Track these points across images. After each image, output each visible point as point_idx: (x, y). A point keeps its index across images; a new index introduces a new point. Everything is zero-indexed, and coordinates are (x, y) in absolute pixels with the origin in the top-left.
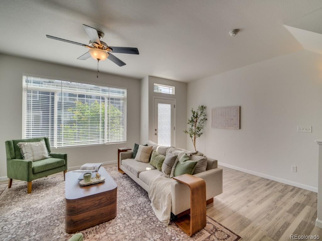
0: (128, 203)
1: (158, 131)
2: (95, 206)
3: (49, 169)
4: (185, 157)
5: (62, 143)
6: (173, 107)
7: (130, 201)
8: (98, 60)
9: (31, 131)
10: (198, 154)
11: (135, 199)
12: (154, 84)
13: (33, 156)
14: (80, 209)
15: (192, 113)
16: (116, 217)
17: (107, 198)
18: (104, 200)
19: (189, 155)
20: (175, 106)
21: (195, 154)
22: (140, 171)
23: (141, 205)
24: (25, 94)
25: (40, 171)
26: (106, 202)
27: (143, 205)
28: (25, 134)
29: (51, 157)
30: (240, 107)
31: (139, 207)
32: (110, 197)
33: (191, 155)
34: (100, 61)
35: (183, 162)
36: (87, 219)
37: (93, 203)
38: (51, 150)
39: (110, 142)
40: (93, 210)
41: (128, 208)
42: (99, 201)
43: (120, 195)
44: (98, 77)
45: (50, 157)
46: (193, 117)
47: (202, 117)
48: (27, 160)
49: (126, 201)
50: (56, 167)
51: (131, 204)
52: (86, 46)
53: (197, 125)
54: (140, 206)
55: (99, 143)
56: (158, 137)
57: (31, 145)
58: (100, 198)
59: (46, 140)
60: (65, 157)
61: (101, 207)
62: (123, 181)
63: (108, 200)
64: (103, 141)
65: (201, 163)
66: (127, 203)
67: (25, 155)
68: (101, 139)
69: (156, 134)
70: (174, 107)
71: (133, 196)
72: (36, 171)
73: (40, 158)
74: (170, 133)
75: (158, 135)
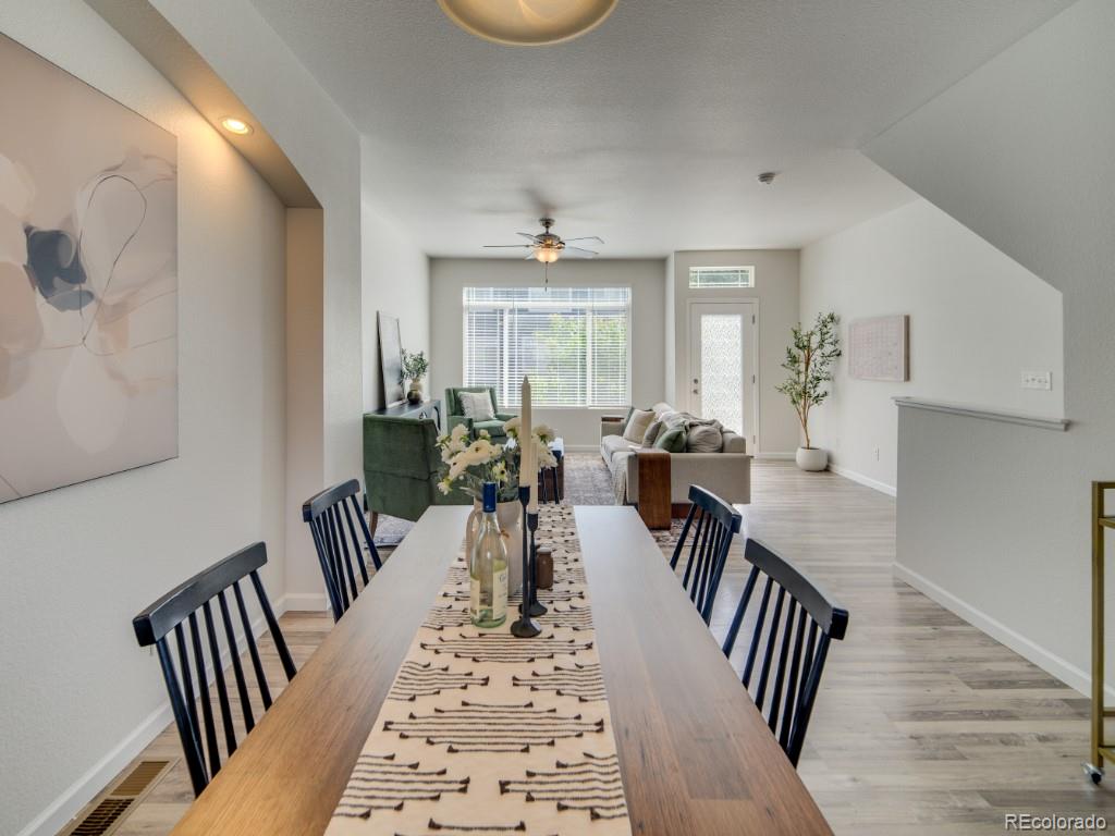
1: (701, 384)
5: (514, 400)
6: (751, 321)
9: (474, 375)
12: (691, 267)
13: (475, 412)
20: (756, 319)
22: (616, 450)
24: (466, 317)
28: (466, 380)
30: (907, 319)
38: (498, 409)
39: (596, 403)
45: (496, 418)
47: (828, 349)
48: (467, 417)
55: (576, 405)
56: (703, 399)
59: (492, 392)
64: (584, 400)
67: (466, 411)
69: (695, 391)
70: (754, 321)
73: (483, 418)
74: (739, 391)
75: (703, 394)
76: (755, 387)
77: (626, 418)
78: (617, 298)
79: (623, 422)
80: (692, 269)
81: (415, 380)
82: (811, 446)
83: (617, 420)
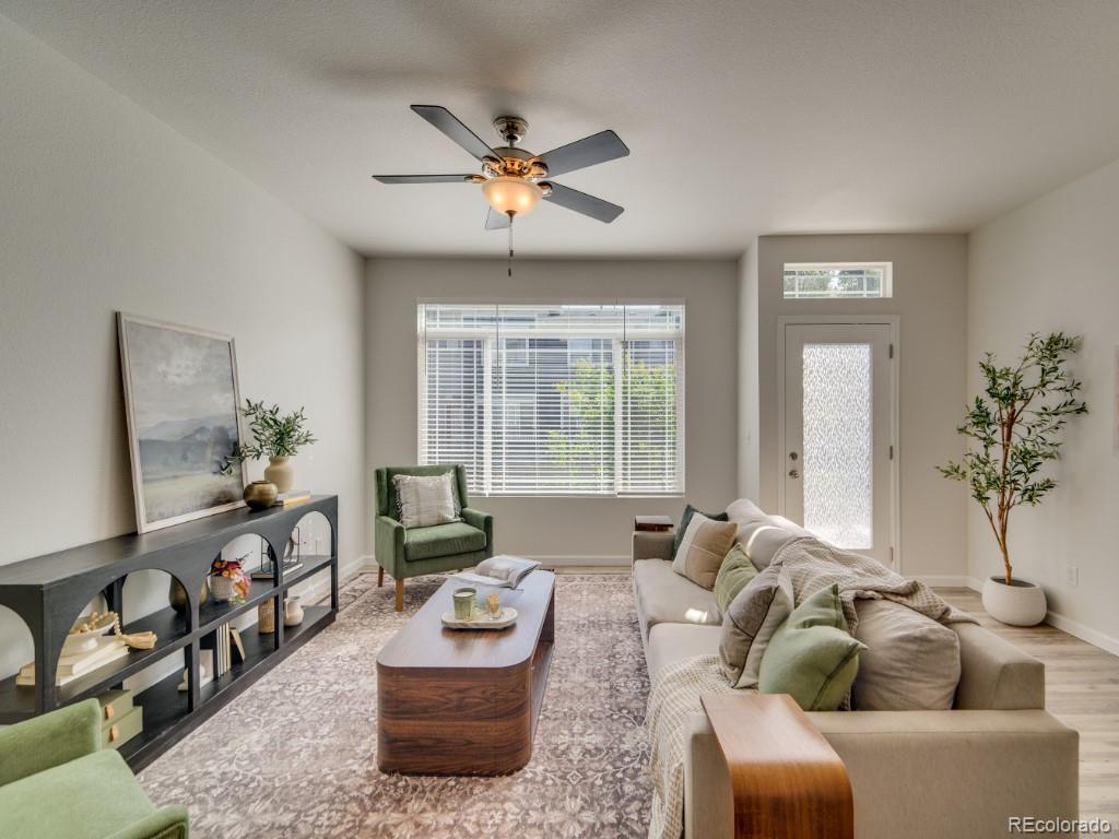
0: (589, 732)
1: (802, 461)
2: (447, 706)
3: (443, 553)
4: (822, 603)
5: (501, 484)
6: (886, 355)
7: (600, 728)
8: (511, 213)
9: (437, 445)
10: (918, 601)
11: (621, 727)
12: (786, 265)
13: (419, 513)
14: (404, 702)
15: (987, 379)
16: (519, 769)
17: (483, 692)
18: (475, 697)
19: (848, 596)
20: (896, 349)
21: (897, 594)
22: (659, 618)
23: (627, 759)
24: (423, 352)
25: (420, 556)
26: (479, 704)
27: (632, 761)
28: (424, 453)
29: (462, 521)
31: (612, 764)
32: (495, 694)
33: (860, 600)
34: (515, 217)
35: (797, 628)
36: (424, 742)
37: (442, 696)
38: (468, 502)
39: (630, 489)
40: (441, 720)
41: (576, 754)
42: (462, 695)
43: (586, 688)
44: (510, 274)
45: (459, 519)
46: (985, 397)
49: (589, 721)
50: (462, 550)
51: (594, 739)
52: (475, 180)
53: (1015, 440)
54: (618, 764)
55: (598, 492)
56: (806, 487)
57: (416, 483)
58: (463, 684)
59: (458, 471)
60: (487, 523)
61: (465, 718)
62: (629, 637)
63: (488, 700)
64: (611, 484)
65: (904, 656)
66: (586, 727)
67: (404, 509)
68: (603, 480)
69: (793, 473)
70: (891, 355)
71: (620, 710)
72: (411, 554)
73: (434, 520)
74: (866, 474)
75: (806, 476)
76: (893, 465)
77: (678, 525)
78: (659, 321)
79: (673, 532)
80: (788, 267)
81: (274, 461)
82: (1015, 575)
83: (663, 528)
